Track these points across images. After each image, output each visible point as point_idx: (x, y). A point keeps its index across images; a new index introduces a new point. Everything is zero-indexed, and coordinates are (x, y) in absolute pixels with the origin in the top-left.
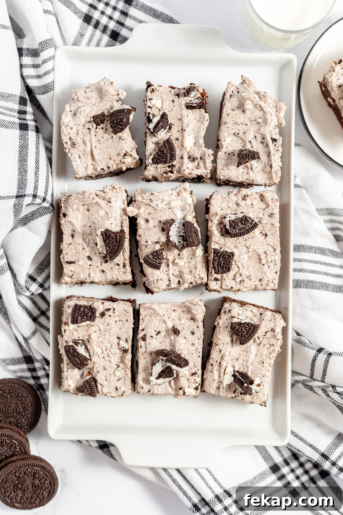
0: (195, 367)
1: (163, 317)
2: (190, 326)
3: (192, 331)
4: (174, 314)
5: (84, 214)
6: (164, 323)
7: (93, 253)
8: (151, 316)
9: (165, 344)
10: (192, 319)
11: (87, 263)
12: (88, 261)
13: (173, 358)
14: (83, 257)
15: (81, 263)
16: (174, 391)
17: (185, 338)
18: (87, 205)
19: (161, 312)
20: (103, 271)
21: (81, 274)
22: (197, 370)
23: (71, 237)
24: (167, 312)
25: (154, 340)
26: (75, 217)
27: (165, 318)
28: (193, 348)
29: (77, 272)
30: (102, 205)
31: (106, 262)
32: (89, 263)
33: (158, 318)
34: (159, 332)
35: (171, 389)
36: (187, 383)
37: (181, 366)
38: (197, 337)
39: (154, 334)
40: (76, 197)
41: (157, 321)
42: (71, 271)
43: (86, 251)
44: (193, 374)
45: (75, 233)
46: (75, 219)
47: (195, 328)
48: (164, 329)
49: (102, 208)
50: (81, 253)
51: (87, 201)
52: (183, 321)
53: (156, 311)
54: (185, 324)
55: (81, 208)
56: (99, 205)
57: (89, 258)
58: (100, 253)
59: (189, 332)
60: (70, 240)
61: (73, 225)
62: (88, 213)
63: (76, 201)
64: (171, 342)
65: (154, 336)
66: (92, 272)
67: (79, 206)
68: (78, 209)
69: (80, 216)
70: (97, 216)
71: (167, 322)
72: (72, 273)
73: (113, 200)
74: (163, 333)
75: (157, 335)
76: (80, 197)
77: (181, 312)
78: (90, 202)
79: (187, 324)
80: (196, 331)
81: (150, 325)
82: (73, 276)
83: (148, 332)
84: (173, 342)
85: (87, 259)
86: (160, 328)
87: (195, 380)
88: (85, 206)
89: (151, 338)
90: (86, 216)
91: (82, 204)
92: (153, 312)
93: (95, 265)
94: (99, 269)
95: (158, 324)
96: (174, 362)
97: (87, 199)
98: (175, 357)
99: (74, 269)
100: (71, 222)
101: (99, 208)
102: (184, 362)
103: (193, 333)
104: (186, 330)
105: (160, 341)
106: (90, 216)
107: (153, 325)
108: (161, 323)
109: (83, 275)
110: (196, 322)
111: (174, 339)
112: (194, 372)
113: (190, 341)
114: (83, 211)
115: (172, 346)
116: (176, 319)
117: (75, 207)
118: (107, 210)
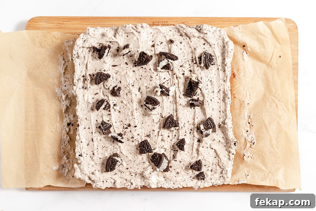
0: (182, 62)
1: (164, 34)
2: (179, 39)
3: (181, 42)
4: (170, 33)
5: (125, 38)
6: (165, 37)
7: (129, 60)
8: (157, 33)
9: (165, 49)
10: (181, 35)
11: (125, 66)
12: (125, 65)
13: (169, 56)
14: (123, 63)
15: (122, 66)
16: (171, 76)
17: (177, 45)
18: (127, 33)
19: (163, 31)
20: (134, 71)
21: (122, 73)
22: (183, 64)
23: (117, 51)
24: (166, 31)
25: (159, 47)
26: (120, 39)
27: (165, 35)
28: (181, 51)
29: (119, 71)
30: (135, 34)
31: (136, 66)
32: (126, 66)
33: (161, 34)
34: (162, 43)
35: (169, 75)
36: (178, 71)
37: (174, 60)
38: (183, 45)
39: (159, 43)
40: (121, 28)
41: (161, 36)
42: (116, 71)
43: (125, 59)
44: (181, 66)
45: (119, 49)
46: (120, 40)
47: (182, 40)
48: (164, 41)
49: (135, 35)
50: (122, 60)
51: (127, 31)
52: (175, 37)
53: (160, 30)
54: (176, 38)
55: (124, 35)
56: (133, 34)
57: (126, 63)
58: (132, 61)
59: (179, 42)
60: (116, 53)
61: (118, 44)
62: (127, 38)
63: (121, 30)
64: (169, 48)
65: (159, 45)
66: (128, 71)
67: (123, 34)
68: (122, 35)
69: (123, 39)
70: (132, 40)
71: (166, 37)
72: (117, 72)
73: (141, 32)
74: (165, 43)
75: (161, 44)
76: (124, 28)
77: (174, 31)
78: (129, 32)
79: (178, 38)
80: (183, 42)
81: (157, 39)
82: (117, 73)
83: (156, 43)
84: (170, 48)
85: (125, 64)
86: (162, 40)
87: (182, 70)
88: (126, 34)
89: (158, 45)
90: (126, 40)
91: (124, 32)
92: (159, 31)
93: (130, 68)
94: (132, 70)
95: (161, 38)
96: (170, 57)
97: (127, 30)
98: (170, 55)
99: (118, 69)
100: (117, 42)
101: (133, 36)
102: (175, 58)
103: (181, 43)
104: (177, 41)
105: (163, 48)
106: (128, 40)
107: (158, 38)
108: (163, 37)
109: (123, 73)
110: (183, 37)
111: (171, 46)
112: (181, 65)
113: (179, 47)
114: (124, 36)
115: (169, 50)
116: (172, 35)
117: (120, 34)
118: (138, 37)
